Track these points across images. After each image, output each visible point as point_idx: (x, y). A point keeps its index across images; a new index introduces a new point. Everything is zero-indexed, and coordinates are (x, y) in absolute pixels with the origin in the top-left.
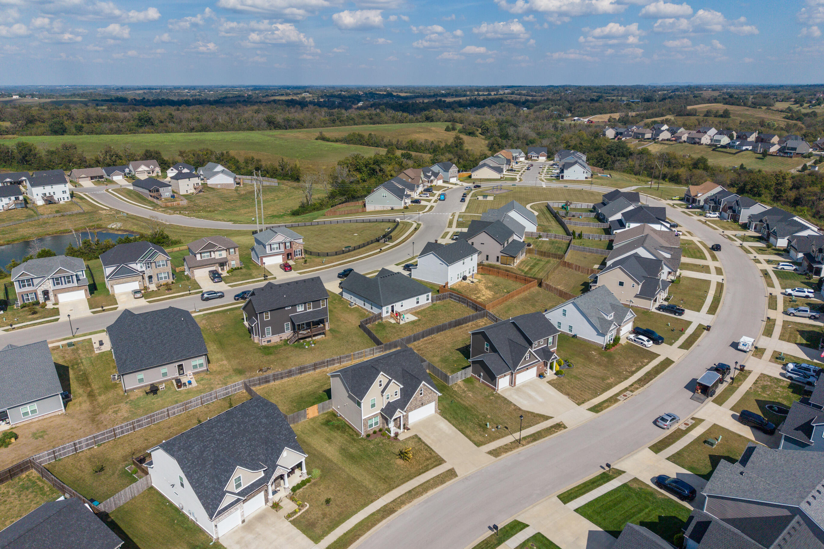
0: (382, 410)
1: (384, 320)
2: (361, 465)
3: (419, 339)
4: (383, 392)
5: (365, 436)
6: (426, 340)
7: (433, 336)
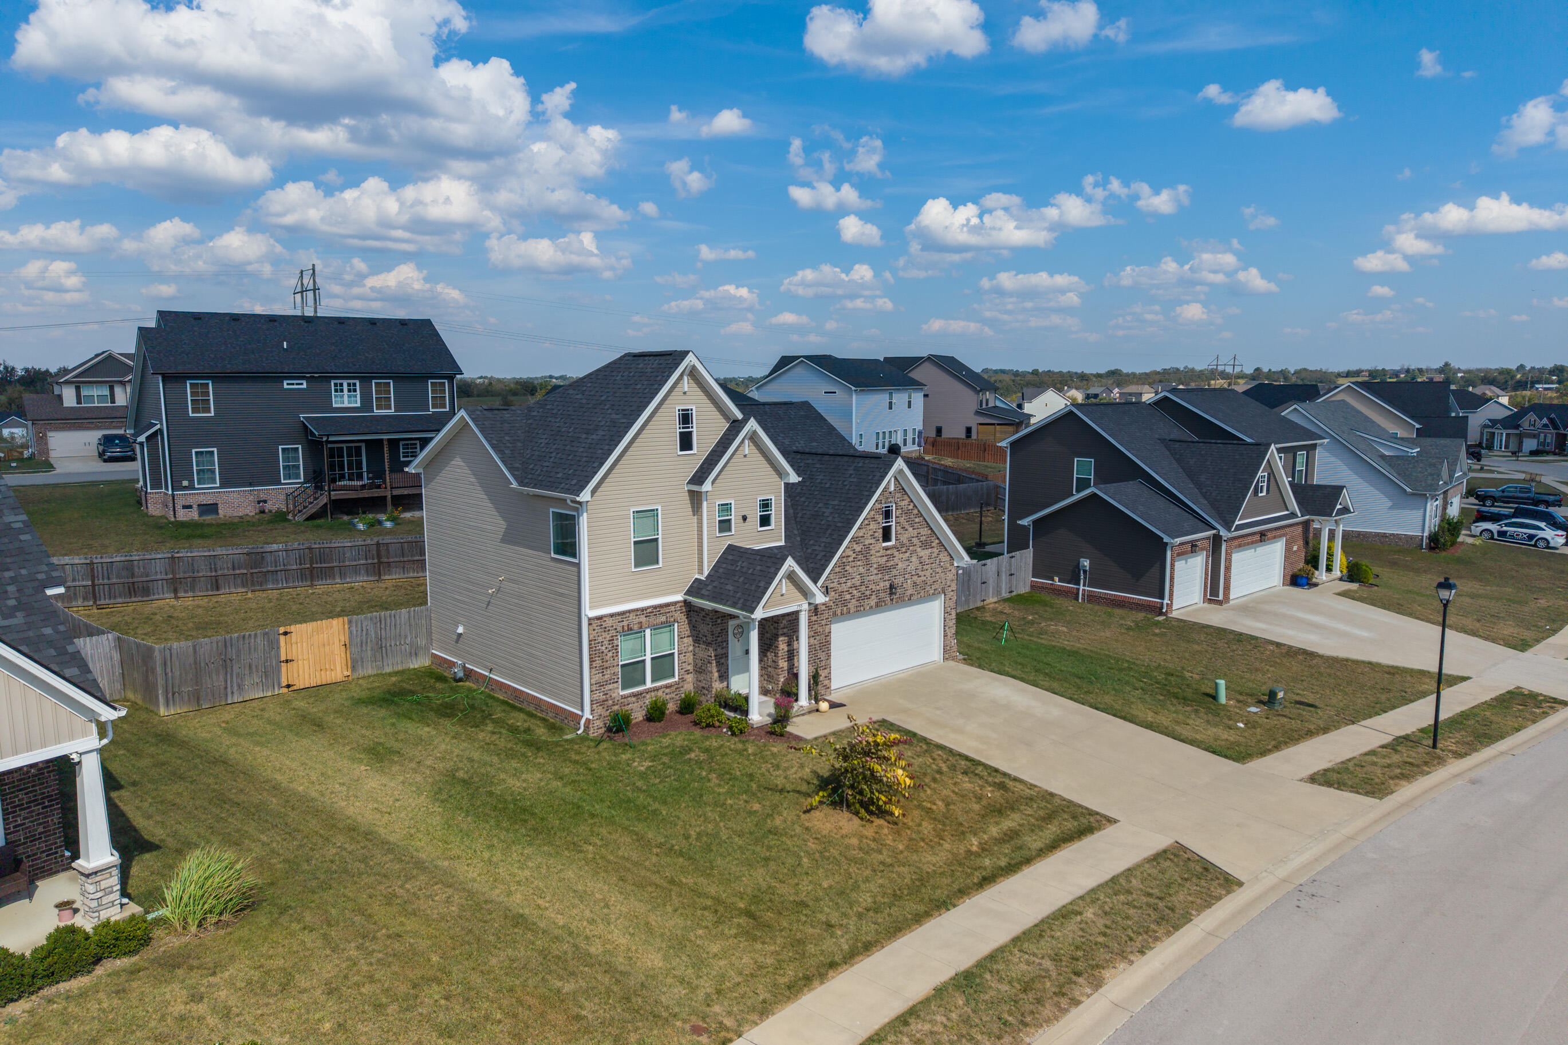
0: (696, 588)
2: (576, 847)
4: (699, 478)
5: (597, 729)
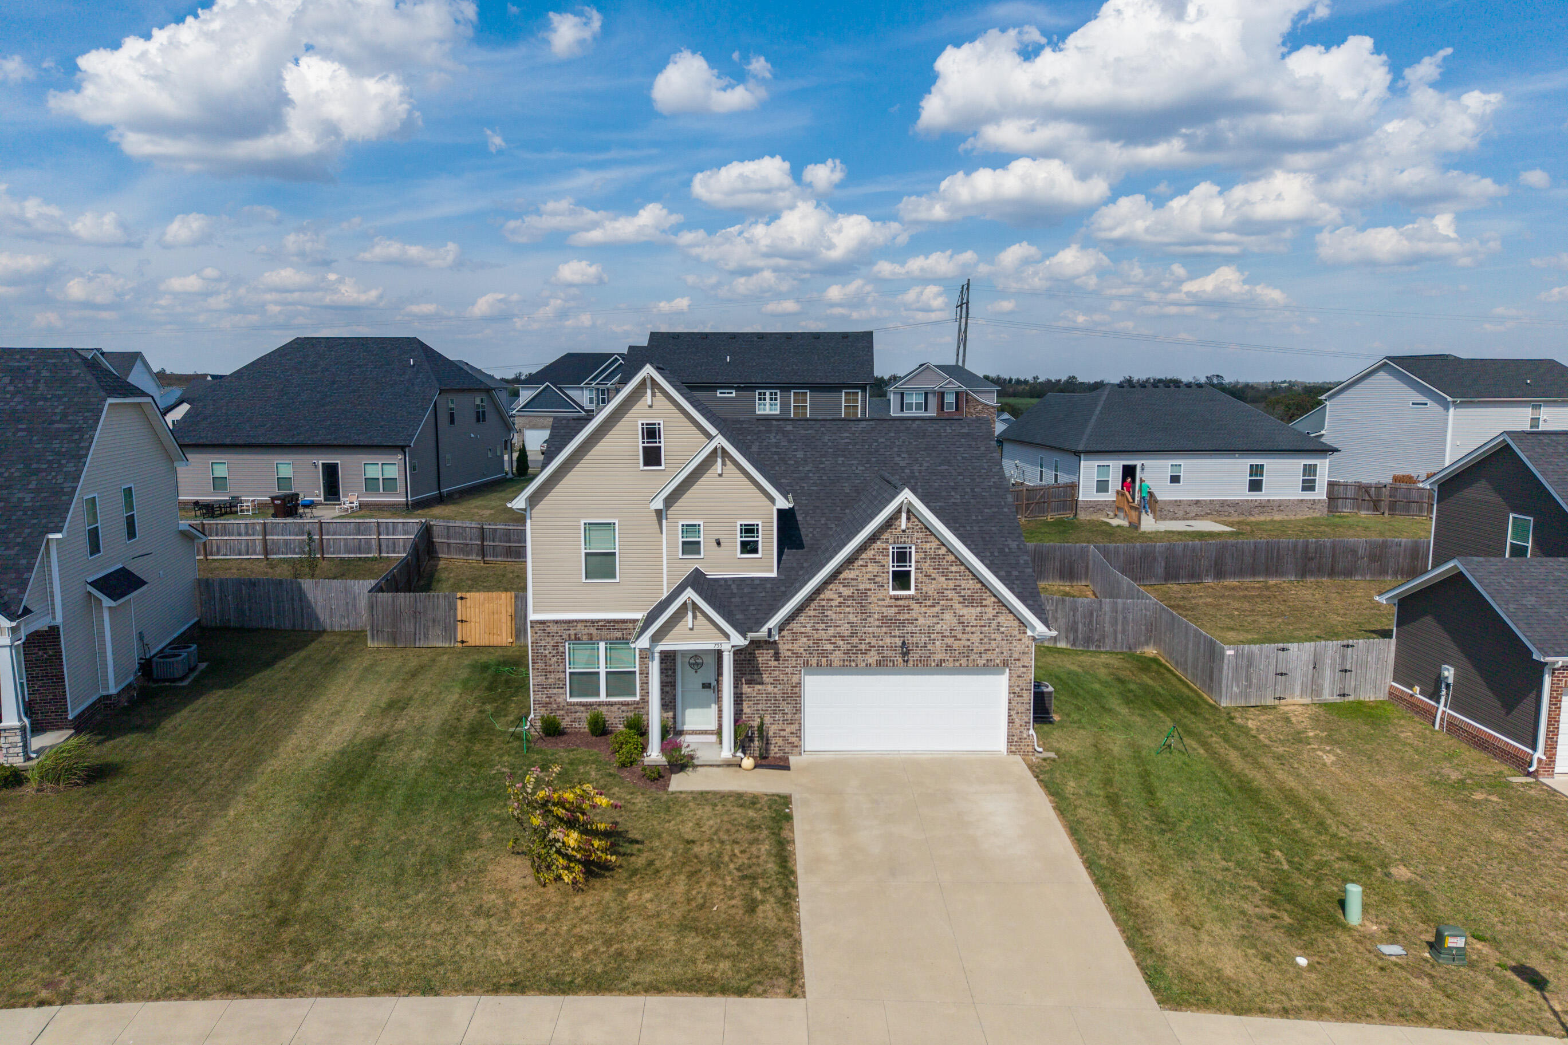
1: (1083, 516)
3: (1195, 576)
4: (664, 500)
5: (537, 727)
6: (1234, 588)
7: (1272, 582)
